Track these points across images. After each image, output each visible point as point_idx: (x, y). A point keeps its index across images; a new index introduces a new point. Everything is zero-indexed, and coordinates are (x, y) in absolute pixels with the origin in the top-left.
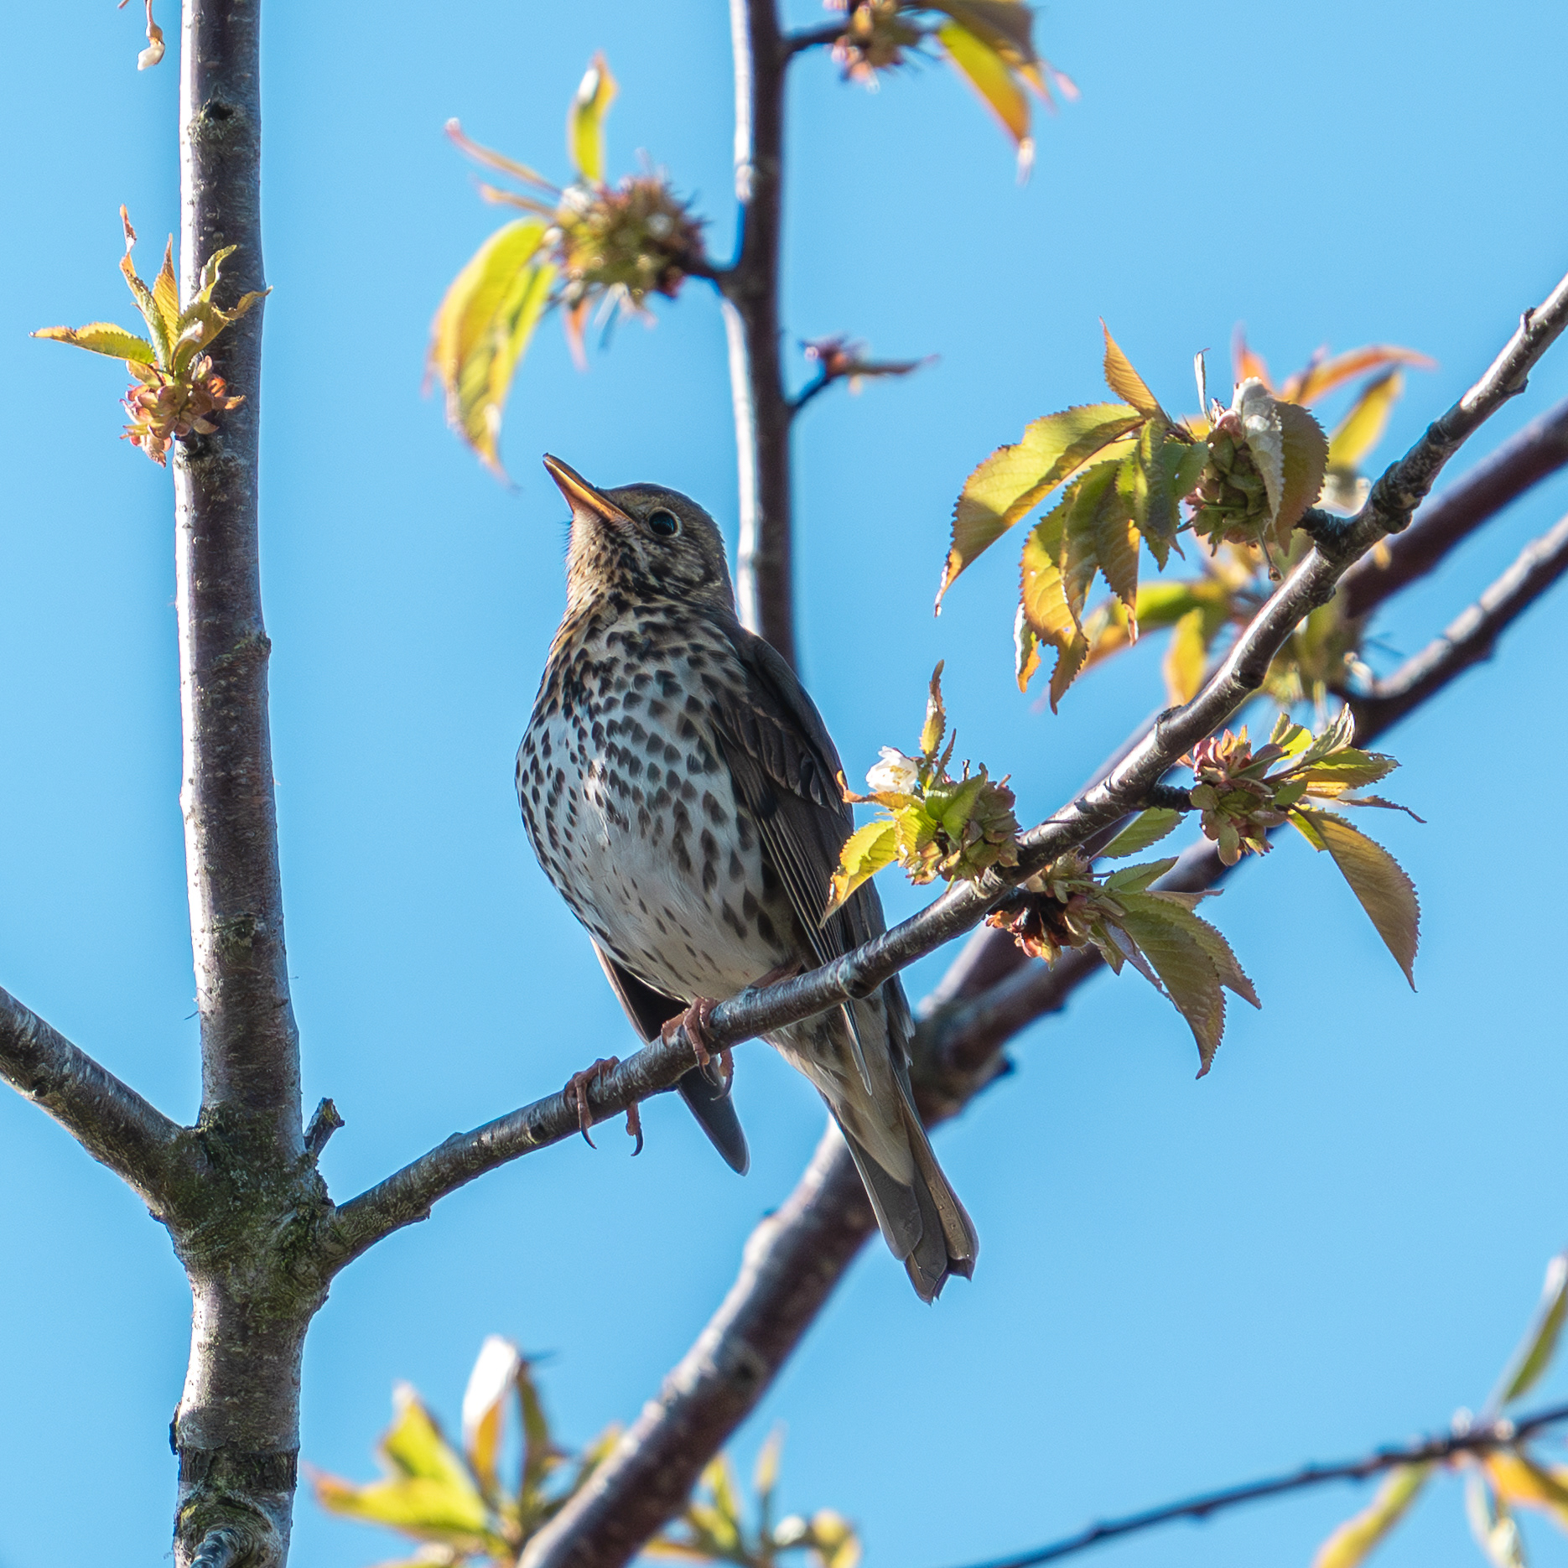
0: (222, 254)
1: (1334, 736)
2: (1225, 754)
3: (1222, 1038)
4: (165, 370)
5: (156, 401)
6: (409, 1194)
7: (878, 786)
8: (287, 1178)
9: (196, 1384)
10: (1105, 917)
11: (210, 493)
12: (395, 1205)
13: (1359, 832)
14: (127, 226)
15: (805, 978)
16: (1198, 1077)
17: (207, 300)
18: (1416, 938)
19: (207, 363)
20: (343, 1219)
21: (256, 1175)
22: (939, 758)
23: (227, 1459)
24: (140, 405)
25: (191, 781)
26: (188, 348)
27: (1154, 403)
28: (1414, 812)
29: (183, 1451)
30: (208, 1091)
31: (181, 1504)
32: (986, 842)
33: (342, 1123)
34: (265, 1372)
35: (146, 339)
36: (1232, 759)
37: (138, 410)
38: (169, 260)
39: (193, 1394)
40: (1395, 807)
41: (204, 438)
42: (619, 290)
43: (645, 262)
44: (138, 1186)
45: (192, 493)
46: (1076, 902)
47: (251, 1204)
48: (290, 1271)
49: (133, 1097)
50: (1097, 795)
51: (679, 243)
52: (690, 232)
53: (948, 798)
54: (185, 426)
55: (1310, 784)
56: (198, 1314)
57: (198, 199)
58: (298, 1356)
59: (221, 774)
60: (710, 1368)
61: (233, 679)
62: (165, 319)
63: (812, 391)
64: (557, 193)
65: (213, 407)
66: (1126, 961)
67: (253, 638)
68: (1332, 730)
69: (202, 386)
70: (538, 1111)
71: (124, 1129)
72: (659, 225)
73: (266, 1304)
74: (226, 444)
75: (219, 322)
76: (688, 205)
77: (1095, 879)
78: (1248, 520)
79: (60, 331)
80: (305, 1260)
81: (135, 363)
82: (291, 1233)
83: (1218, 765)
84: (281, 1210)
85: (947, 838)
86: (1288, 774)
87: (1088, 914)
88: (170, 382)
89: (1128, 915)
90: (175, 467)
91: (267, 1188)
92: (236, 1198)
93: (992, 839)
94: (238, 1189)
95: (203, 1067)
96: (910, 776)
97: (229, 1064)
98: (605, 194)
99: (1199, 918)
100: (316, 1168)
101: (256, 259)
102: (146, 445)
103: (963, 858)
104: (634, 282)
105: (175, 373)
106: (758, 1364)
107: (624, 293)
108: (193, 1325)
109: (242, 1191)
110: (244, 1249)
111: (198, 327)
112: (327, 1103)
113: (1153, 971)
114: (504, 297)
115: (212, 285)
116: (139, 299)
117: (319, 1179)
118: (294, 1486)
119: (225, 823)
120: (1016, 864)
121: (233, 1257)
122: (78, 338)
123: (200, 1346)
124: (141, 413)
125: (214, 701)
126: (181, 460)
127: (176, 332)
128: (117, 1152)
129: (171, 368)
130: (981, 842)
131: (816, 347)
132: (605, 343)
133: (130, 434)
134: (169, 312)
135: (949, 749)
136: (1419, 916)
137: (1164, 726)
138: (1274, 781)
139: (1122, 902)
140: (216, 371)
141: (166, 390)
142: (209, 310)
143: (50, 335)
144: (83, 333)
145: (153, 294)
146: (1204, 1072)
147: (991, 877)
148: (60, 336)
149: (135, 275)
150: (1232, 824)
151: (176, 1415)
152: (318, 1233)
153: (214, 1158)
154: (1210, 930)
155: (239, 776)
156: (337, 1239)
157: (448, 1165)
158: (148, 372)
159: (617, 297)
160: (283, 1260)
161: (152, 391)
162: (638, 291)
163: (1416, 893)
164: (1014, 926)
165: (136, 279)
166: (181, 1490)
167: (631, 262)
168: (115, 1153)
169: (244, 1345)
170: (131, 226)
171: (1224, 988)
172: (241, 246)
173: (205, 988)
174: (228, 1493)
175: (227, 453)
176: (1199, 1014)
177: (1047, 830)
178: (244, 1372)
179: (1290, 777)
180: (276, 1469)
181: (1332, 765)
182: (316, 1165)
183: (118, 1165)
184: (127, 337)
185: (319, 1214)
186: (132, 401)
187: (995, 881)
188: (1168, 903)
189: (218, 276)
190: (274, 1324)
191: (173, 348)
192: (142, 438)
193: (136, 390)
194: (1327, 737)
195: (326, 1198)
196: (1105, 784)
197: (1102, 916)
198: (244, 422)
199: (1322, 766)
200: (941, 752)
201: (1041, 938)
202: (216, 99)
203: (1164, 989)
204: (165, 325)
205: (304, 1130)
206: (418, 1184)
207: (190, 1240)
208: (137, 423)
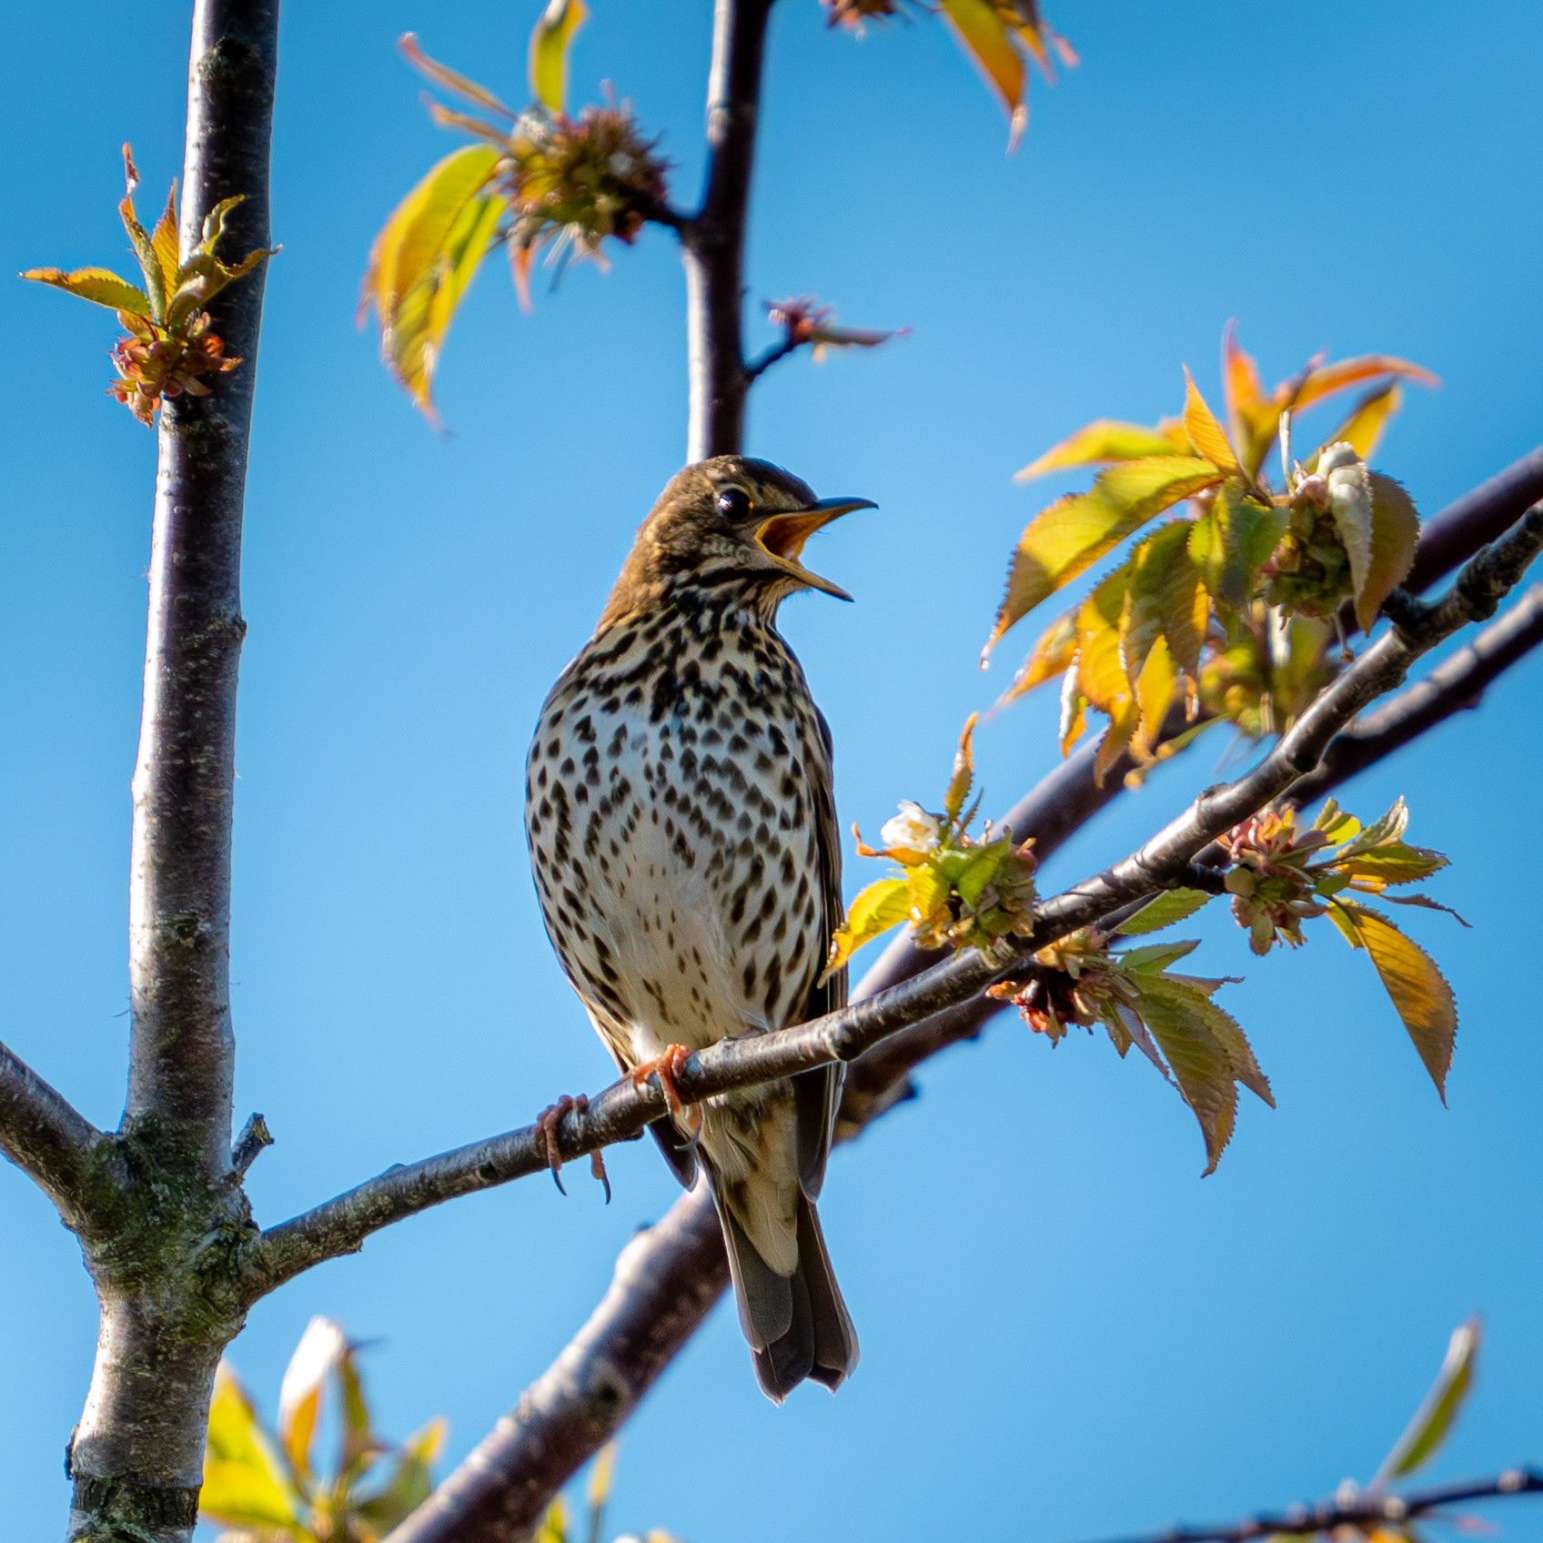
0: (229, 204)
1: (1384, 827)
2: (1267, 837)
3: (1231, 1136)
4: (159, 323)
5: (147, 356)
6: (341, 1225)
7: (894, 842)
8: (210, 1195)
9: (97, 1406)
10: (1117, 996)
11: (195, 460)
12: (326, 1235)
13: (1400, 932)
14: (130, 166)
15: (789, 1034)
16: (1203, 1176)
17: (209, 253)
18: (1451, 1051)
19: (205, 320)
20: (268, 1244)
21: (178, 1191)
22: (961, 818)
23: (126, 1490)
24: (130, 359)
25: (147, 766)
26: (187, 303)
27: (1234, 460)
28: (1459, 915)
29: (78, 1477)
30: (133, 1096)
31: (73, 1534)
32: (1002, 909)
33: (271, 1141)
34: (172, 1401)
35: (142, 289)
36: (1273, 844)
37: (128, 364)
38: (172, 206)
39: (93, 1418)
40: (1441, 908)
41: (196, 400)
42: (574, 230)
43: (604, 202)
44: (51, 1191)
45: (178, 458)
46: (1090, 979)
47: (171, 1220)
48: (206, 1295)
49: (54, 1097)
50: (1126, 869)
51: (641, 185)
52: (652, 173)
53: (968, 860)
54: (176, 385)
55: (1355, 877)
56: (105, 1333)
57: (205, 141)
58: (209, 1386)
59: (179, 762)
60: (571, 1387)
61: (204, 662)
62: (163, 268)
63: (774, 357)
64: (513, 119)
65: (208, 368)
66: (1133, 1044)
67: (228, 620)
68: (1383, 822)
69: (198, 345)
70: (489, 1149)
71: (42, 1130)
72: (621, 165)
73: (179, 1329)
74: (218, 408)
75: (221, 277)
76: (651, 146)
77: (1111, 957)
78: (1324, 594)
79: (51, 274)
80: (226, 1285)
81: (127, 313)
82: (211, 1255)
83: (1258, 849)
84: (204, 1230)
85: (959, 900)
86: (1332, 864)
87: (1098, 992)
88: (163, 337)
89: (1142, 997)
90: (161, 429)
91: (189, 1206)
92: (155, 1213)
93: (1008, 907)
94: (158, 1203)
95: (130, 1070)
96: (929, 834)
97: (160, 1070)
98: (564, 124)
99: (1217, 1007)
100: (241, 1186)
101: (262, 211)
102: (134, 401)
103: (976, 925)
104: (590, 223)
105: (170, 328)
106: (623, 1387)
107: (579, 235)
108: (98, 1344)
109: (162, 1205)
110: (160, 1268)
111: (198, 282)
112: (258, 1119)
113: (1162, 1057)
114: (450, 229)
115: (216, 237)
116: (136, 246)
117: (244, 1199)
118: (194, 1523)
119: (178, 814)
120: (1031, 935)
121: (147, 1275)
122: (70, 284)
123: (105, 1366)
124: (131, 368)
125: (180, 684)
126: (167, 421)
127: (174, 284)
128: (33, 1153)
129: (166, 321)
130: (996, 909)
131: (782, 310)
132: (554, 287)
133: (117, 389)
134: (168, 262)
135: (974, 809)
136: (1456, 1027)
137: (1206, 803)
138: (1315, 871)
139: (1138, 984)
140: (212, 330)
141: (160, 346)
142: (213, 265)
143: (40, 277)
144: (77, 277)
145: (152, 241)
146: (1209, 1171)
147: (1003, 947)
148: (50, 278)
149: (134, 219)
150: (1267, 913)
151: (73, 1438)
152: (241, 1257)
153: (135, 1168)
154: (1227, 1021)
155: (197, 766)
156: (261, 1265)
157: (386, 1198)
158: (141, 324)
159: (571, 236)
160: (202, 1283)
161: (144, 345)
162: (594, 233)
163: (1456, 1003)
164: (1020, 998)
165: (136, 224)
166: (74, 1518)
167: (590, 201)
168: (30, 1154)
169: (153, 1369)
170: (133, 166)
171: (1237, 1083)
172: (249, 196)
173: (140, 987)
174: (124, 1526)
175: (217, 419)
176: (1211, 1109)
177: (1067, 901)
178: (152, 1400)
179: (1332, 867)
180: (176, 1504)
181: (1379, 858)
182: (241, 1183)
183: (32, 1168)
184: (122, 285)
185: (243, 1237)
186: (121, 354)
187: (1007, 950)
188: (1185, 988)
189: (222, 227)
190: (187, 1350)
191: (169, 301)
192: (129, 394)
193: (126, 343)
194: (1378, 829)
195: (251, 1220)
196: (1135, 859)
197: (1115, 996)
198: (237, 386)
199: (1367, 858)
200: (965, 810)
201: (1046, 1013)
202: (232, 36)
203: (1173, 1077)
204: (164, 276)
205: (232, 1145)
206: (352, 1214)
207: (103, 1254)
208: (125, 378)
